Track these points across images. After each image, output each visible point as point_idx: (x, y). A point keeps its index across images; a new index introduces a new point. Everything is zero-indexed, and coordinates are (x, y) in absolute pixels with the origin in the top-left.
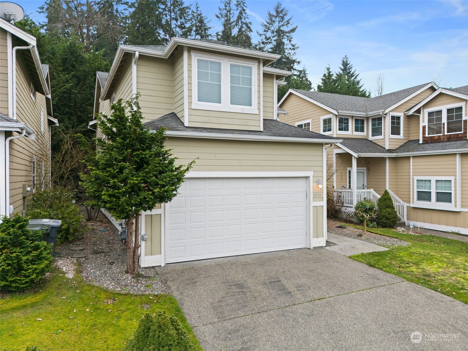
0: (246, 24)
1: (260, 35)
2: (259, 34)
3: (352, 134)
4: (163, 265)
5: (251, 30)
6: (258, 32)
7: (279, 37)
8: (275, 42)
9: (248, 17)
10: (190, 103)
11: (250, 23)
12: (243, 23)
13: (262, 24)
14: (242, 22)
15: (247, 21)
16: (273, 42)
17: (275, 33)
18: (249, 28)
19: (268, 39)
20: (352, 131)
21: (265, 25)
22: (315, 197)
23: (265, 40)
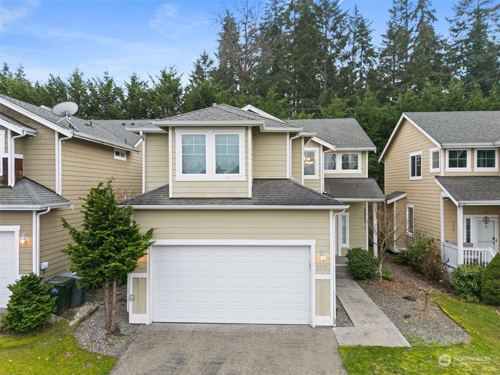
0: (428, 13)
1: (451, 21)
2: (449, 20)
3: (473, 171)
4: (148, 324)
5: (434, 19)
6: (447, 19)
7: (478, 18)
8: (472, 26)
9: (431, 4)
10: (174, 176)
11: (434, 11)
12: (425, 12)
13: (454, 7)
14: (423, 12)
15: (430, 8)
16: (469, 27)
17: (473, 15)
18: (432, 17)
19: (460, 25)
20: (472, 167)
21: (458, 7)
22: (319, 269)
23: (456, 27)
